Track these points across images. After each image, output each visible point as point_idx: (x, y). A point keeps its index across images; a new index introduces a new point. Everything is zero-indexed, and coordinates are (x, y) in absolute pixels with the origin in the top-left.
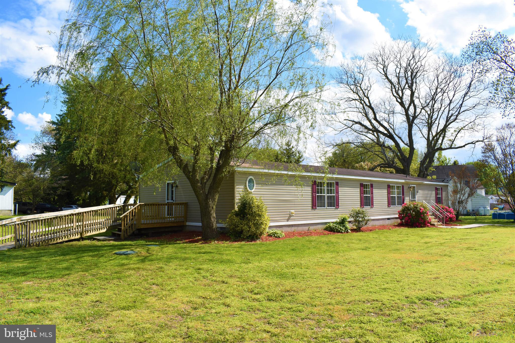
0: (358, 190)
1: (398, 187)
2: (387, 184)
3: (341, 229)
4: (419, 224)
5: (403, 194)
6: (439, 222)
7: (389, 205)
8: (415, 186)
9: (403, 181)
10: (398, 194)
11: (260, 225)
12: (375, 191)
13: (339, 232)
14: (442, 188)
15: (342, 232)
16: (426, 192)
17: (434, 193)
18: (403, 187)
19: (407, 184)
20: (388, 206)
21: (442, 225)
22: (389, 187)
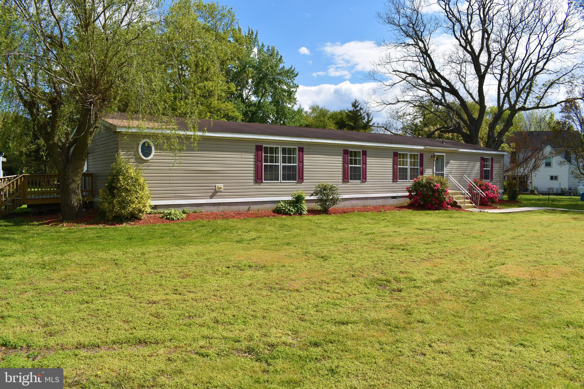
0: (340, 159)
1: (412, 156)
2: (393, 152)
3: (289, 210)
4: (432, 205)
5: (422, 165)
6: (471, 203)
7: (395, 179)
8: (444, 154)
9: (422, 148)
10: (413, 164)
11: (128, 203)
12: (369, 160)
13: (286, 214)
14: (492, 159)
15: (290, 215)
16: (465, 163)
17: (478, 164)
18: (422, 156)
19: (430, 151)
20: (393, 181)
21: (475, 207)
22: (396, 155)
